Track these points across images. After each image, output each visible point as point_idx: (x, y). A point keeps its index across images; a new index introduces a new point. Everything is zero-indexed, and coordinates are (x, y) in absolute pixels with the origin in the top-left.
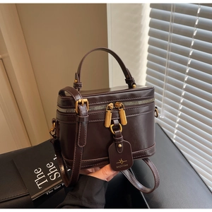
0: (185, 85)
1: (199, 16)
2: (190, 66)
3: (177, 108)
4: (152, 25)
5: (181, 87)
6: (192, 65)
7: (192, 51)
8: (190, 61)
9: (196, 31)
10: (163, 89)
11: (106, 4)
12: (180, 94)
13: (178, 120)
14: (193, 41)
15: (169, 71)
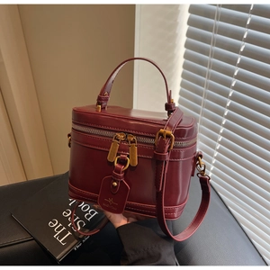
0: (227, 112)
1: (249, 28)
2: (235, 88)
3: (215, 139)
4: (189, 34)
5: (221, 113)
6: (237, 88)
7: (237, 70)
8: (234, 82)
9: (244, 46)
10: (199, 116)
11: (134, 5)
12: (219, 122)
13: (216, 154)
14: (240, 58)
15: (209, 94)
